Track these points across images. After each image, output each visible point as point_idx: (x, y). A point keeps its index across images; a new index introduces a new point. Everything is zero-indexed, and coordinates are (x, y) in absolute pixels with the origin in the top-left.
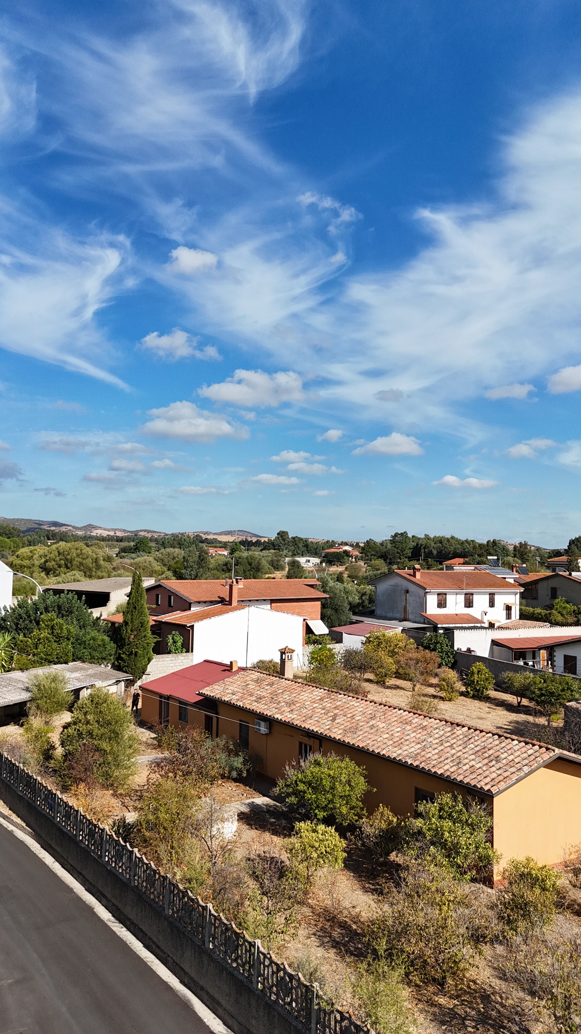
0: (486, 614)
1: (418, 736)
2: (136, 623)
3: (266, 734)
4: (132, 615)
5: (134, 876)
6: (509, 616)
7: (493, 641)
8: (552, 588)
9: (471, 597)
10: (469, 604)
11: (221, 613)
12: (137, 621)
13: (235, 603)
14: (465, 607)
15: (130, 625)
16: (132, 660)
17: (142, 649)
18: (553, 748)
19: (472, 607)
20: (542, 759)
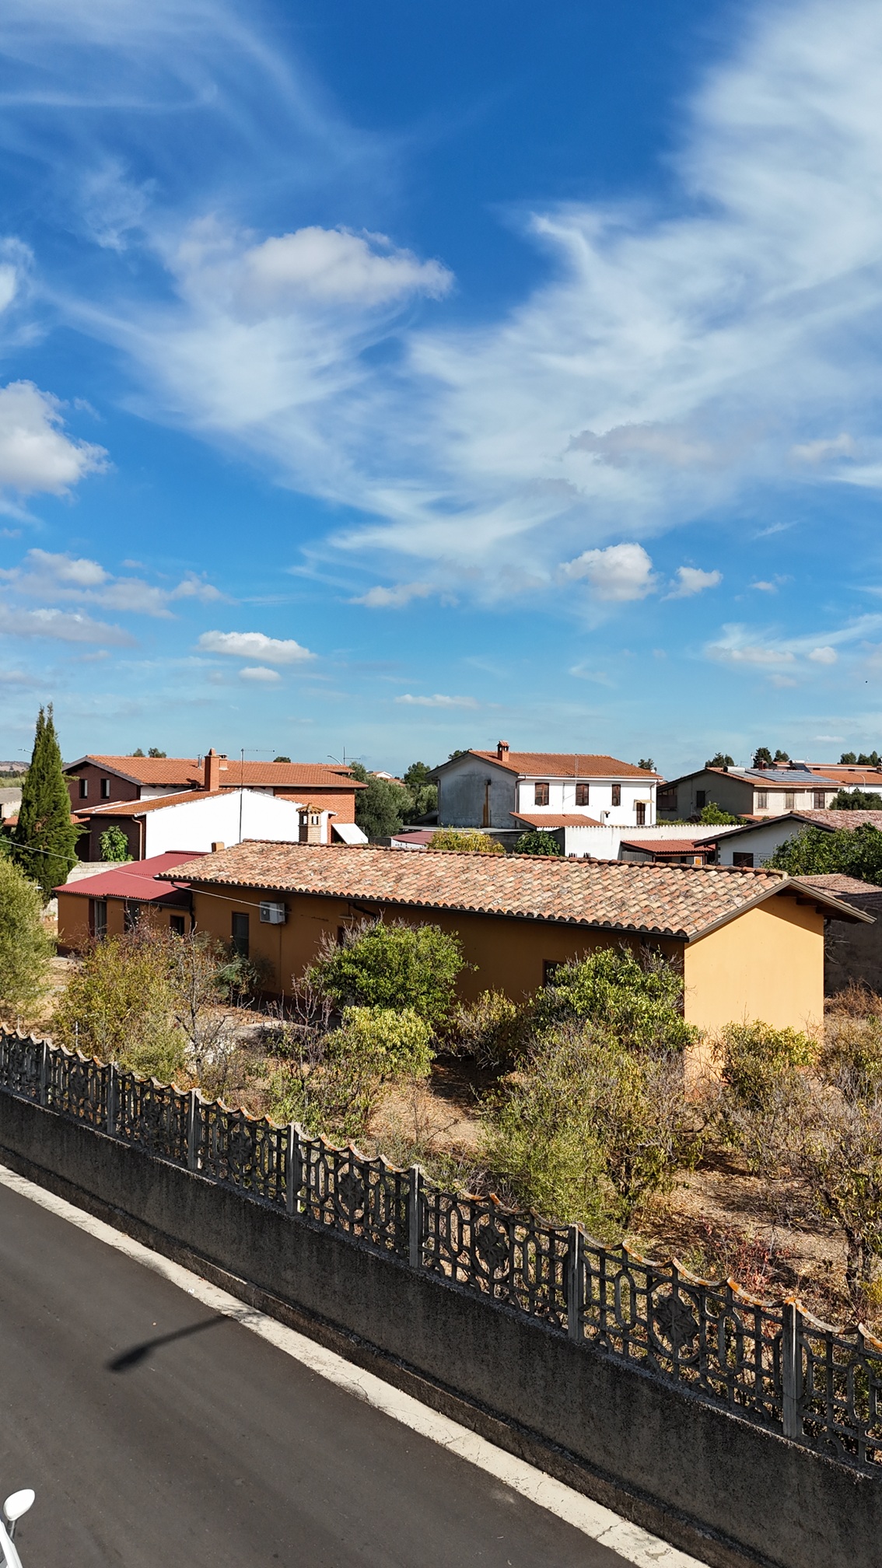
0: (607, 816)
1: (545, 883)
2: (46, 802)
3: (280, 925)
4: (39, 788)
5: (47, 1088)
6: (641, 820)
7: (622, 844)
8: (698, 792)
9: (586, 790)
10: (582, 799)
11: (191, 799)
12: (47, 799)
13: (214, 787)
14: (577, 804)
15: (35, 805)
16: (40, 863)
17: (56, 846)
18: (780, 872)
19: (587, 804)
20: (763, 887)
